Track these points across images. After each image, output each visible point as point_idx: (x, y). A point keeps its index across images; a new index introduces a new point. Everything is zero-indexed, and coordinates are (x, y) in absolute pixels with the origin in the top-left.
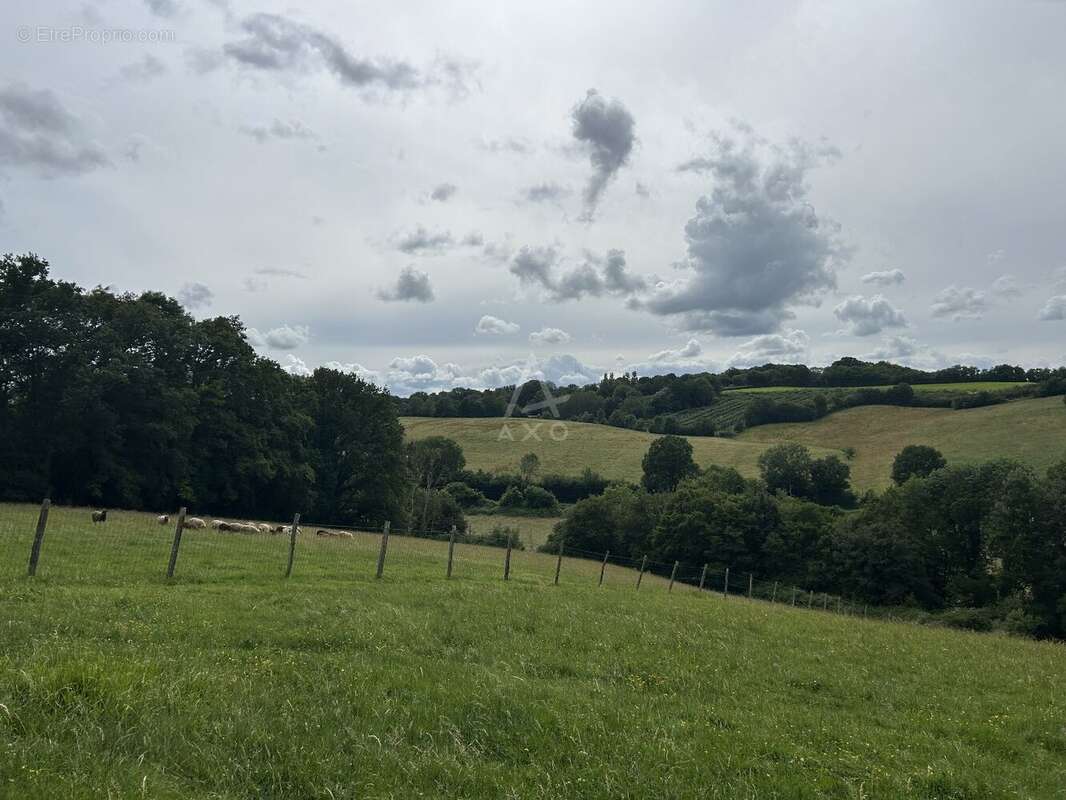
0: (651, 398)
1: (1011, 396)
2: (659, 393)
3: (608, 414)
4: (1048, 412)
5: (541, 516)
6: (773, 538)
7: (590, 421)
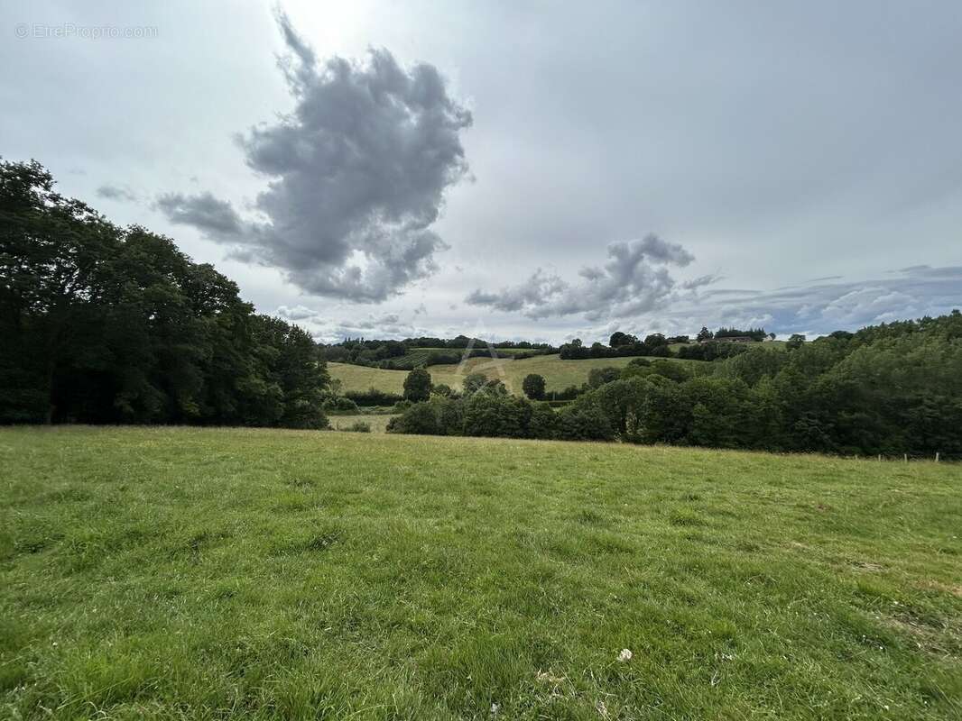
0: (376, 351)
1: (535, 354)
2: (379, 349)
3: (354, 360)
4: (552, 361)
5: (348, 414)
6: (533, 420)
7: (343, 362)
